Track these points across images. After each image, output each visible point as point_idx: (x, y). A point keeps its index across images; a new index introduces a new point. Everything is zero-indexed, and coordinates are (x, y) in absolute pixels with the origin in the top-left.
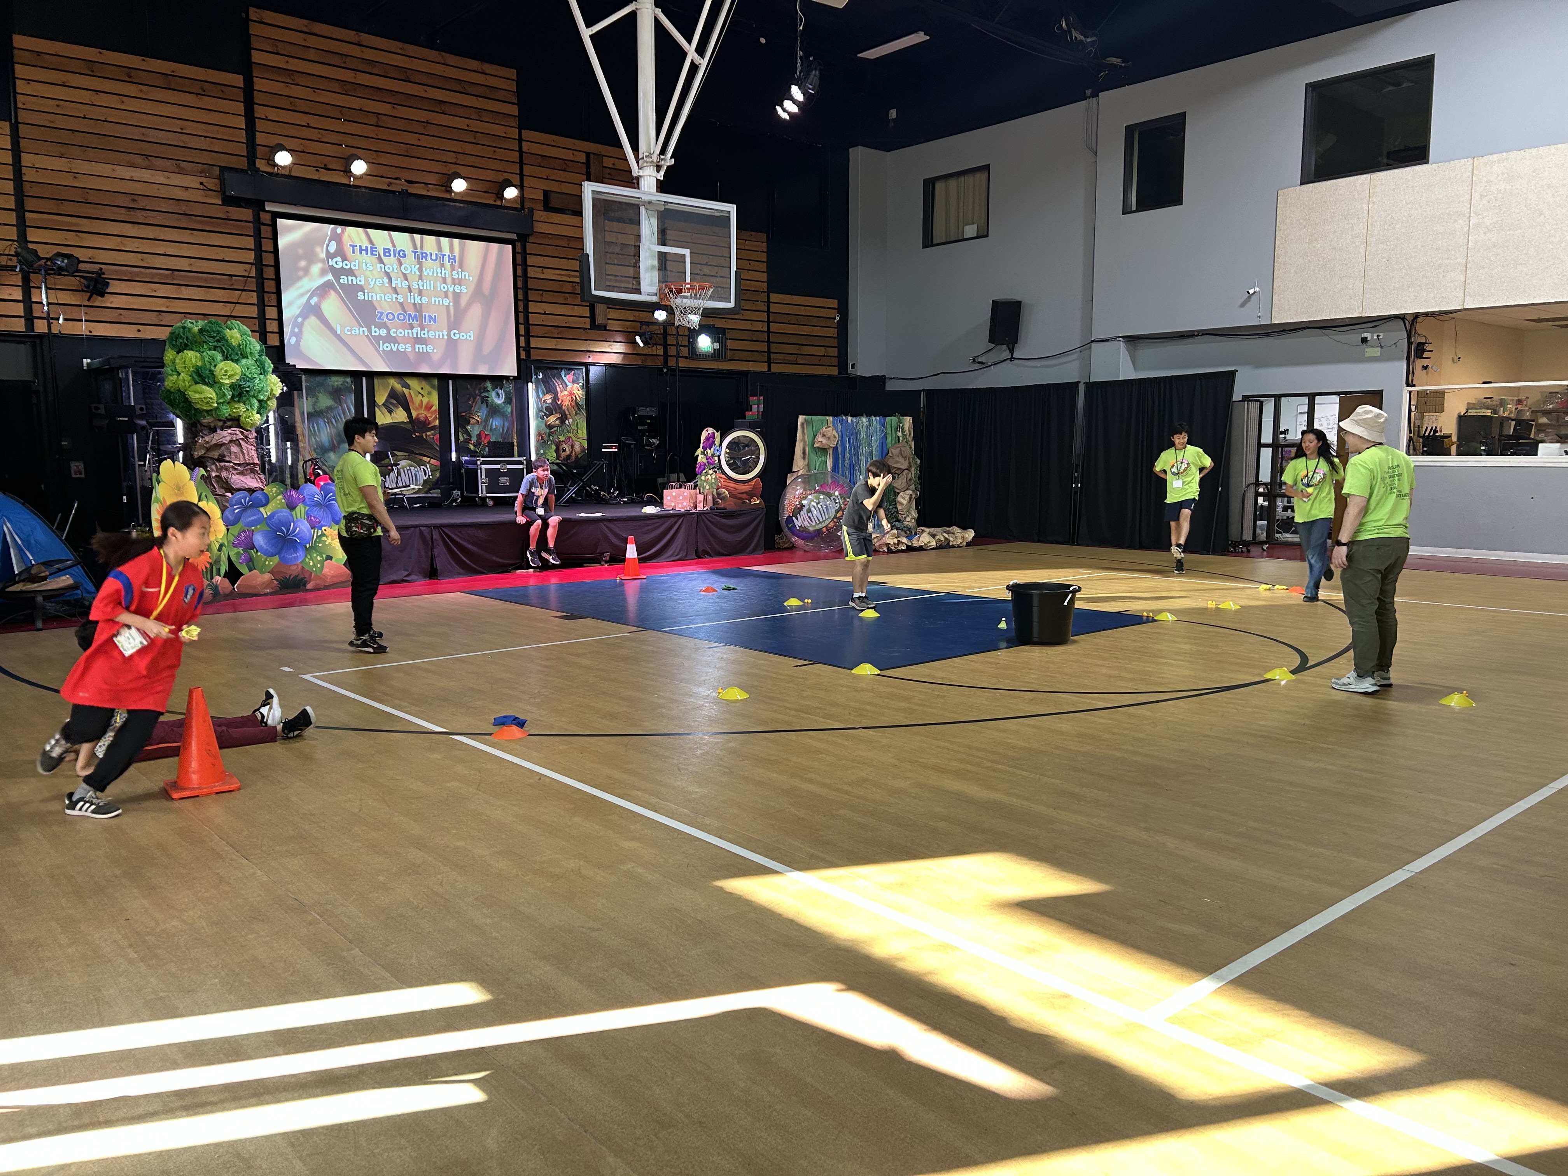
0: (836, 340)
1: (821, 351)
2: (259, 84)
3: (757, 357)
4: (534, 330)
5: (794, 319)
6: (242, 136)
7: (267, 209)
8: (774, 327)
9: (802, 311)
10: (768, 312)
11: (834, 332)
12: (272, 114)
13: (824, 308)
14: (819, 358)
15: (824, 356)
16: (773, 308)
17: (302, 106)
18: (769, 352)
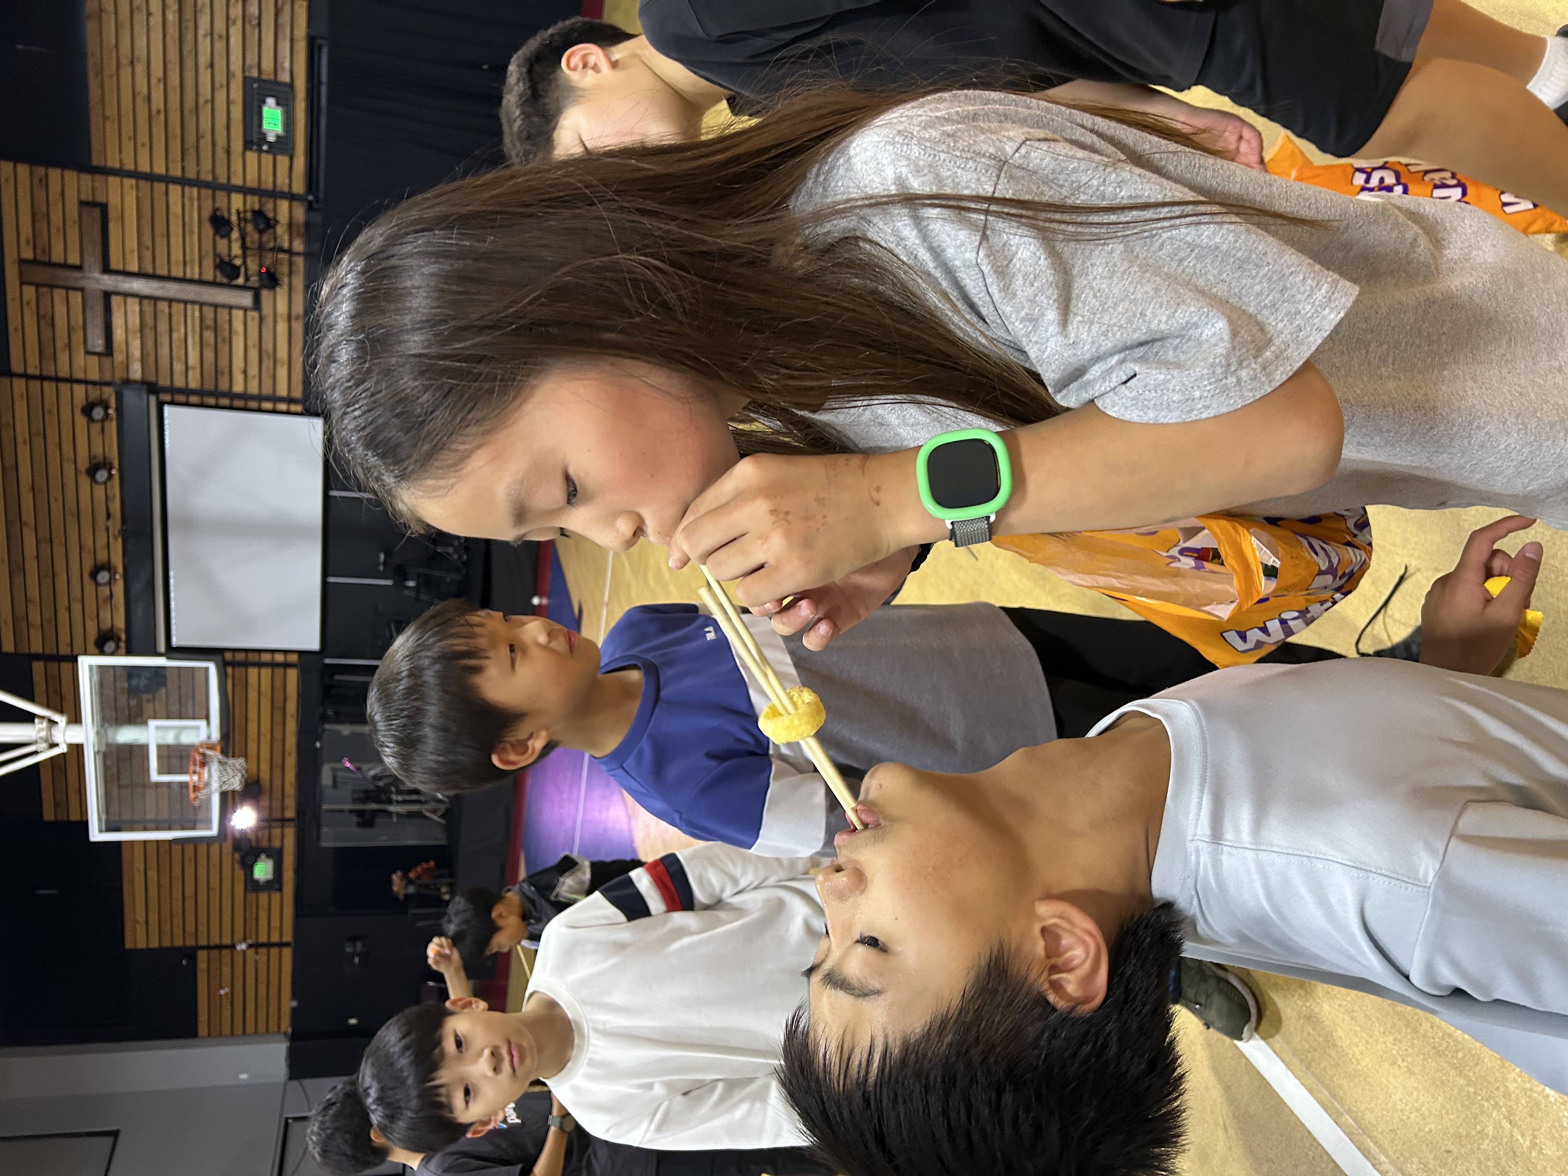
2: (36, 649)
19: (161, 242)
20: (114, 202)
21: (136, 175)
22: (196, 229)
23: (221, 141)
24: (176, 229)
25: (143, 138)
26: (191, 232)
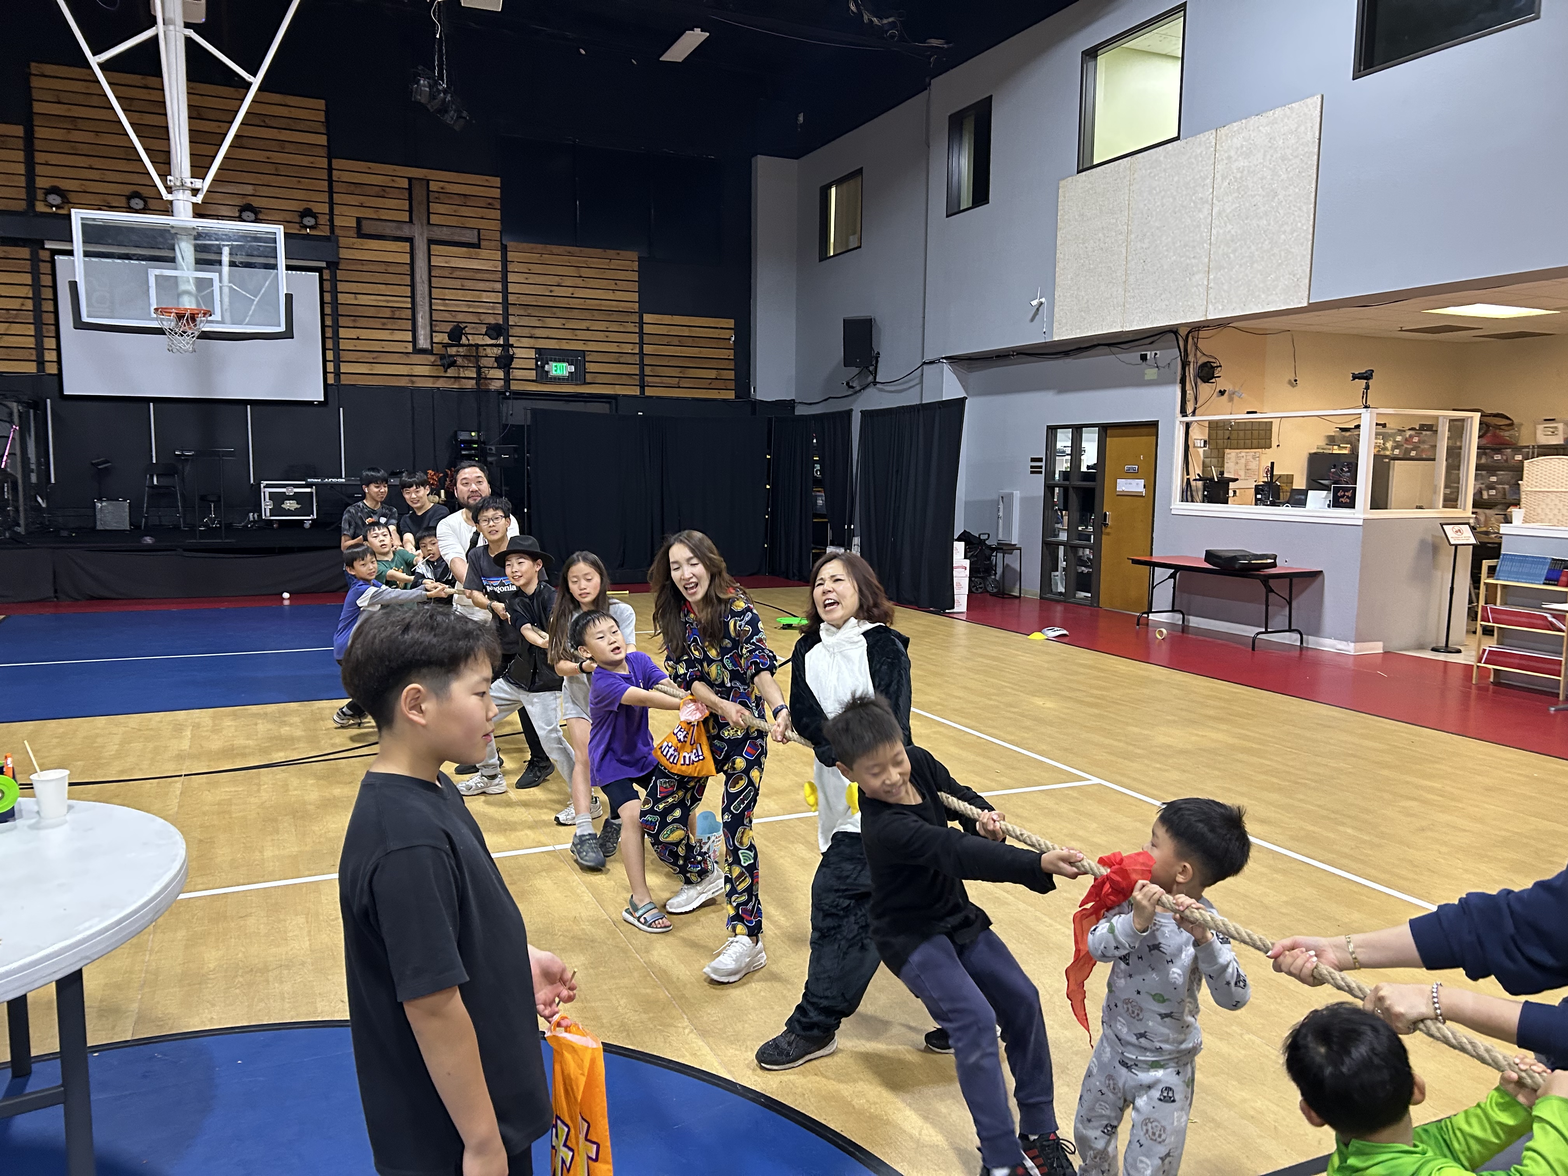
0: (733, 363)
1: (713, 374)
2: (40, 133)
3: (625, 380)
4: (344, 356)
5: (675, 341)
6: (22, 181)
7: (47, 246)
8: (647, 349)
9: (686, 332)
10: (641, 333)
11: (731, 354)
12: (53, 159)
13: (717, 328)
14: (710, 381)
15: (716, 379)
16: (647, 329)
17: (85, 149)
18: (642, 375)
19: (457, 284)
20: (484, 253)
21: (505, 272)
22: (471, 310)
23: (538, 332)
24: (469, 295)
25: (533, 279)
26: (469, 307)
